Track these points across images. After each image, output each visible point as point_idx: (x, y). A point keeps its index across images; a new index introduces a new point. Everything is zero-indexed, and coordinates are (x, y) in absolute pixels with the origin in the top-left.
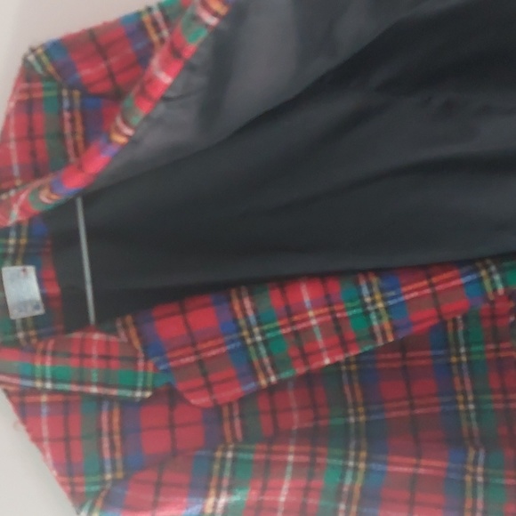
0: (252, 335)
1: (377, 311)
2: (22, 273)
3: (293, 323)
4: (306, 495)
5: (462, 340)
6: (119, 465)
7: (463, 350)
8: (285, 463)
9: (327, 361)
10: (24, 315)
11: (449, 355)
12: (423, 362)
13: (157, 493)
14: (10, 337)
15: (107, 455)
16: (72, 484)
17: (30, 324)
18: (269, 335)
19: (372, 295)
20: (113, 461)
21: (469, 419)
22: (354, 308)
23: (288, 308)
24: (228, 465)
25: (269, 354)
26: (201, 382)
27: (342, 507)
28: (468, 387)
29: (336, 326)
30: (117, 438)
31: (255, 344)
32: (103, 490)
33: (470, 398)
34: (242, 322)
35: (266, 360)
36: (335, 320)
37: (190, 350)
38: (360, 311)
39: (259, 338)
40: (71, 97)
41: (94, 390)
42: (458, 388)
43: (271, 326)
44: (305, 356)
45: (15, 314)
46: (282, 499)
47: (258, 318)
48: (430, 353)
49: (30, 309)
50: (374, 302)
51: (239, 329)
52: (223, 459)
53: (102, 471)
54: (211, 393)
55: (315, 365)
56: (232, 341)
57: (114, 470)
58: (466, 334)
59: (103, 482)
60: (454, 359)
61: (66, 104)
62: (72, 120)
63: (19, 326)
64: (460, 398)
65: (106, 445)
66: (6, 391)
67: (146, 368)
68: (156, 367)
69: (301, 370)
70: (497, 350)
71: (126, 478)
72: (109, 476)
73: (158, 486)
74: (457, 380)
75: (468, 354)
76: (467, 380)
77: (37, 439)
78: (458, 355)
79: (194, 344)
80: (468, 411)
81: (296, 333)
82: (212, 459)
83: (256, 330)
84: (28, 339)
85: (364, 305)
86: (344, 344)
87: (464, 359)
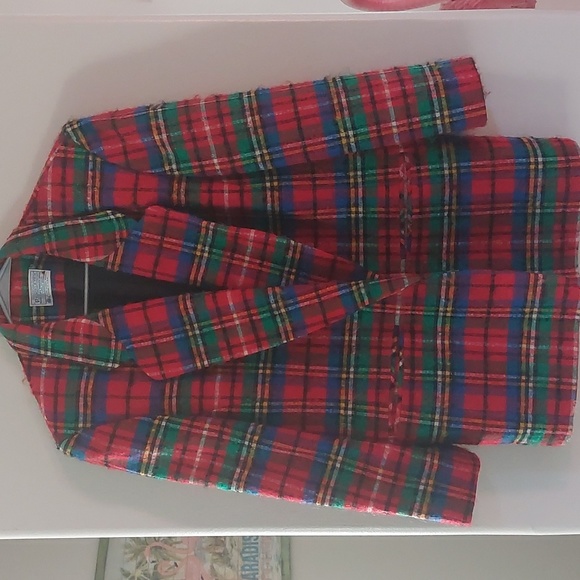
0: (193, 329)
1: (280, 314)
2: (42, 275)
3: (222, 323)
4: (214, 460)
5: (353, 363)
6: (89, 418)
7: (352, 370)
8: (201, 435)
9: (246, 353)
10: (38, 304)
11: (341, 372)
12: (321, 375)
13: (111, 442)
14: (26, 319)
15: (81, 410)
16: (56, 428)
17: (42, 311)
18: (205, 330)
19: (276, 302)
20: (85, 414)
21: (346, 422)
22: (264, 312)
23: (218, 309)
24: (162, 430)
25: (204, 344)
26: (155, 360)
27: (238, 470)
28: (350, 397)
29: (253, 326)
30: (89, 399)
31: (194, 335)
32: (76, 433)
33: (350, 406)
34: (186, 319)
35: (202, 349)
36: (252, 321)
37: (148, 336)
38: (269, 314)
39: (198, 332)
40: (94, 162)
41: (80, 360)
42: (343, 397)
43: (206, 323)
44: (230, 348)
45: (33, 303)
46: (198, 459)
47: (197, 316)
48: (327, 368)
49: (43, 300)
50: (278, 309)
51: (184, 324)
52: (159, 426)
53: (77, 421)
54: (161, 369)
55: (237, 356)
56: (178, 333)
57: (85, 422)
58: (357, 358)
59: (76, 428)
60: (344, 376)
61: (91, 166)
62: (94, 178)
63: (34, 312)
64: (343, 405)
65: (81, 403)
66: (19, 355)
67: (116, 346)
68: (124, 346)
69: (227, 358)
70: (378, 373)
71: (93, 428)
72: (81, 425)
73: (113, 437)
74: (343, 391)
75: (355, 373)
76: (350, 392)
77: (36, 393)
78: (348, 373)
79: (151, 333)
80: (346, 416)
81: (224, 330)
82: (151, 425)
83: (196, 325)
84: (39, 321)
85: (271, 310)
86: (258, 341)
87: (352, 376)
